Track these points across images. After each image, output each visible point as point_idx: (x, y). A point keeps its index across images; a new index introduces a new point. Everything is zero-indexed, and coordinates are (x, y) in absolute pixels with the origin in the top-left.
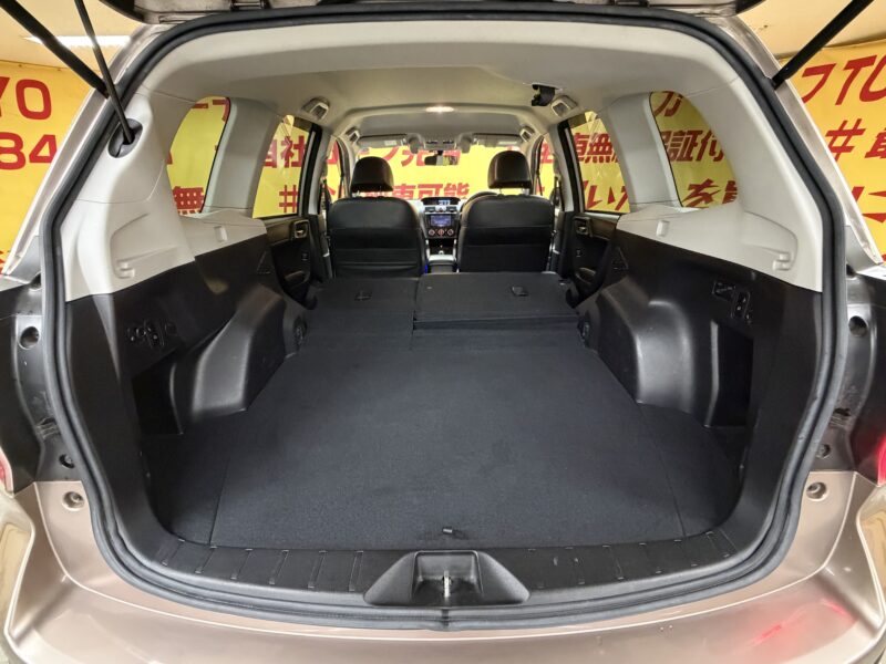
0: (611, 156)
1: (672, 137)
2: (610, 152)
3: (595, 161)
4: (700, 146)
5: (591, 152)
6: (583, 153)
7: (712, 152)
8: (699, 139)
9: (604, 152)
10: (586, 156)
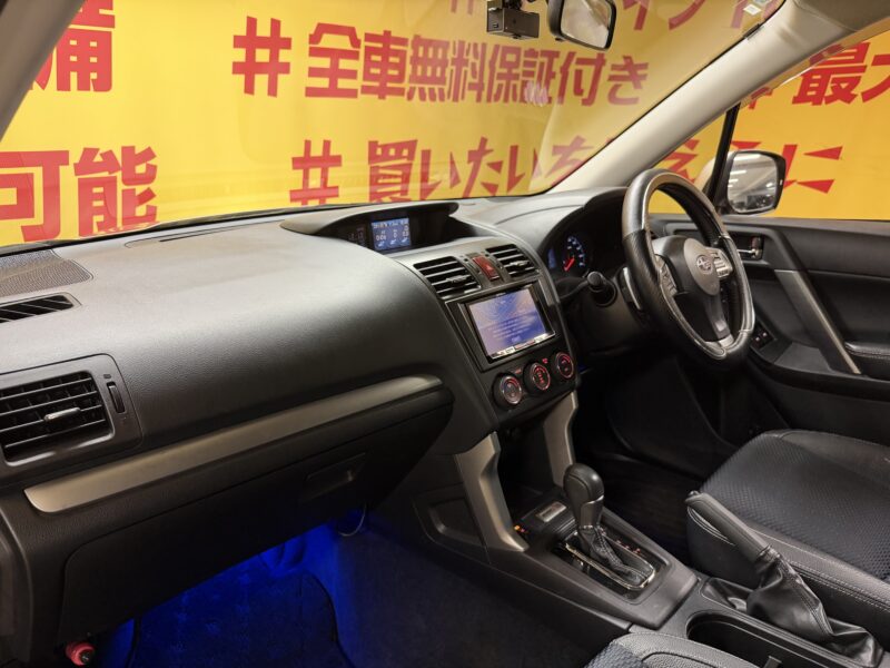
0: (446, 88)
1: (523, 59)
2: (442, 80)
3: (423, 97)
4: (559, 76)
5: (414, 78)
6: (400, 78)
7: (578, 91)
8: (558, 64)
9: (434, 80)
10: (406, 85)
